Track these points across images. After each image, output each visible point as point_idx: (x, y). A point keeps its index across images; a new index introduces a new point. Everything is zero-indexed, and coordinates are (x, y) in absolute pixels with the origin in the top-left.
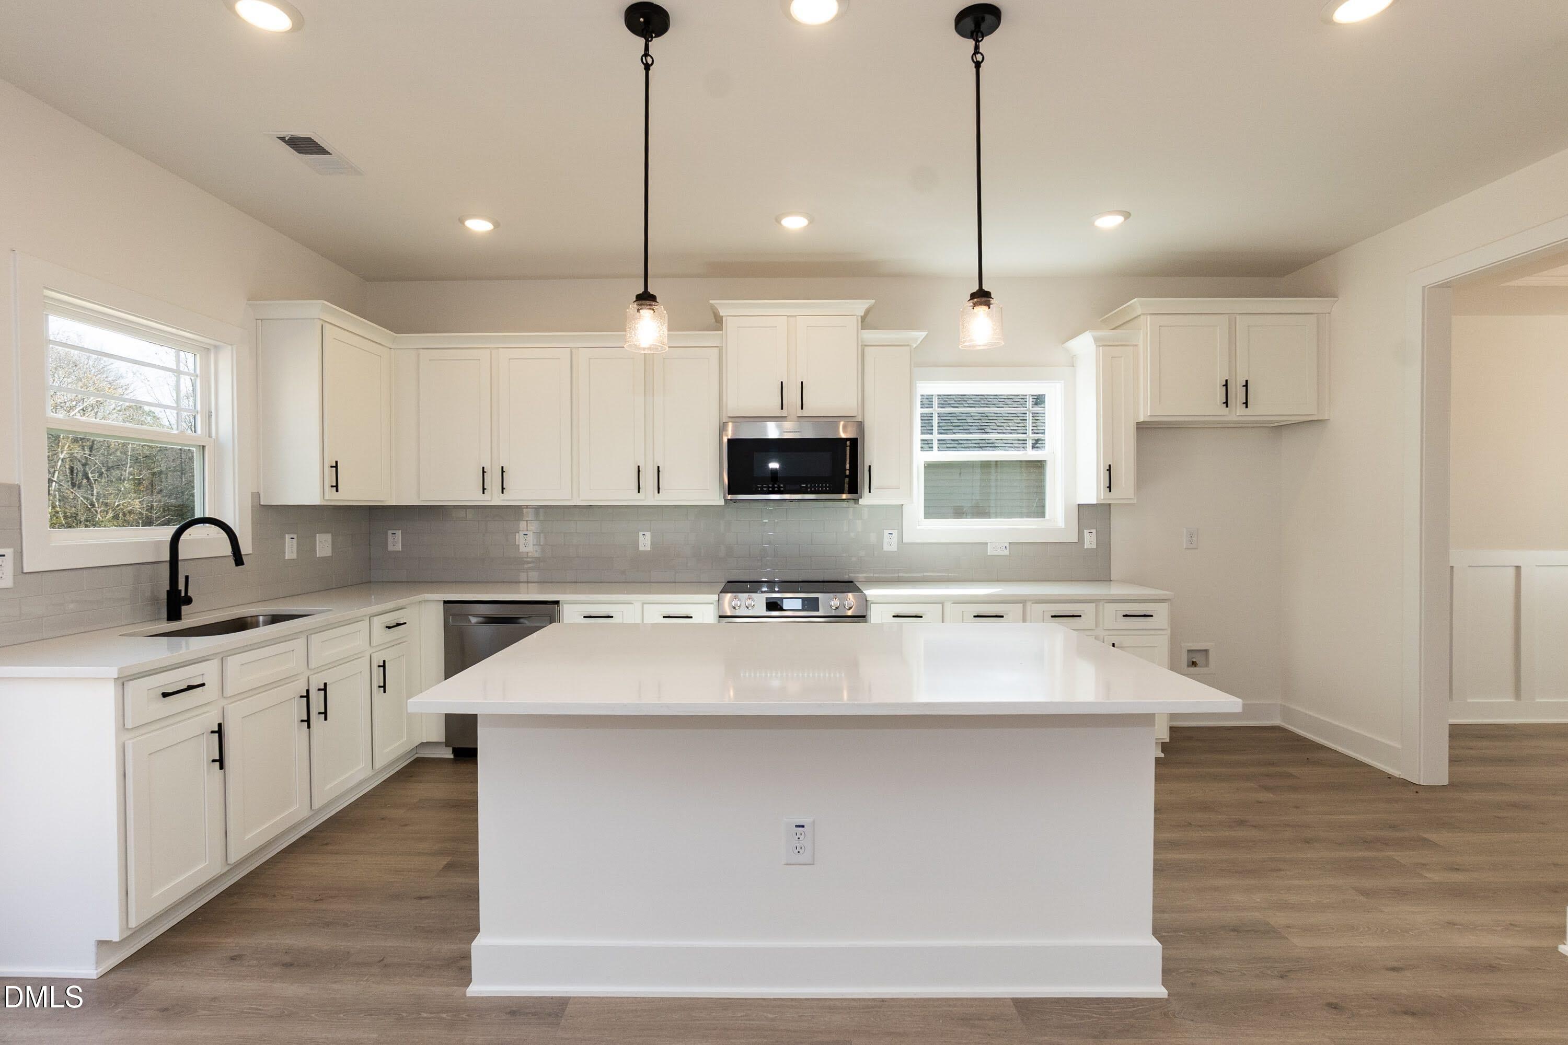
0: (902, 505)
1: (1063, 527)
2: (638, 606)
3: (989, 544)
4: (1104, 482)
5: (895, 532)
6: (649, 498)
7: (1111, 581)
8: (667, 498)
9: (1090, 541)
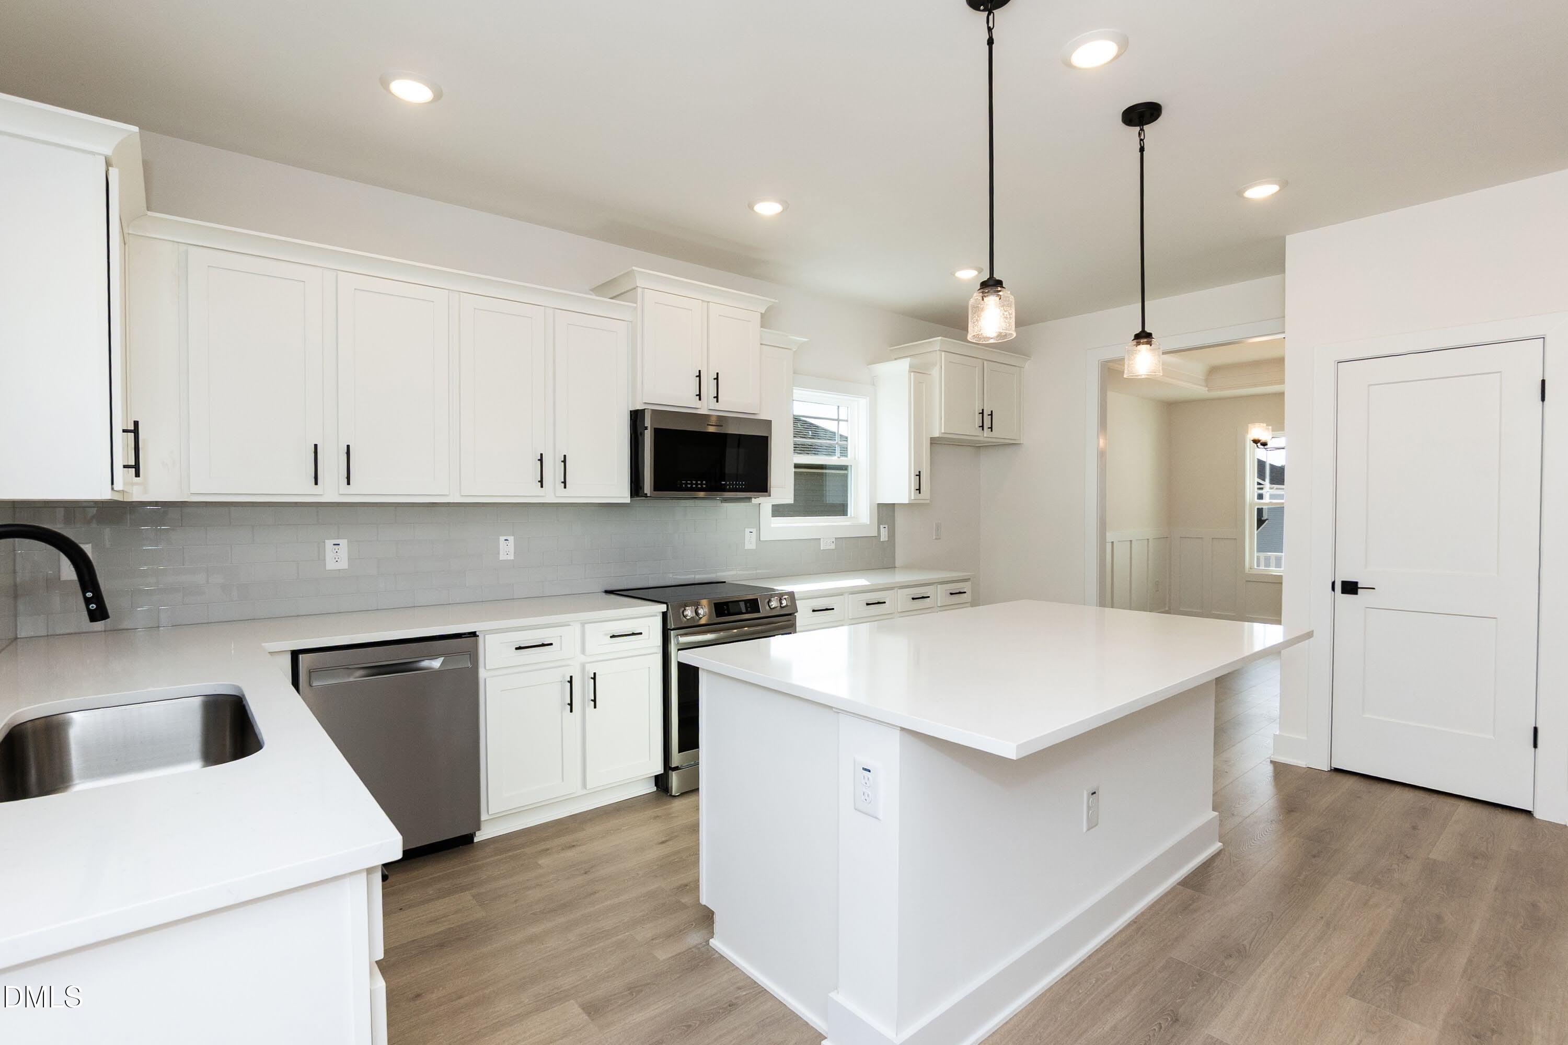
0: (760, 504)
1: (868, 523)
2: (577, 628)
3: (822, 539)
4: (914, 486)
5: (754, 530)
6: (552, 494)
7: (895, 567)
8: (576, 494)
9: (884, 536)
